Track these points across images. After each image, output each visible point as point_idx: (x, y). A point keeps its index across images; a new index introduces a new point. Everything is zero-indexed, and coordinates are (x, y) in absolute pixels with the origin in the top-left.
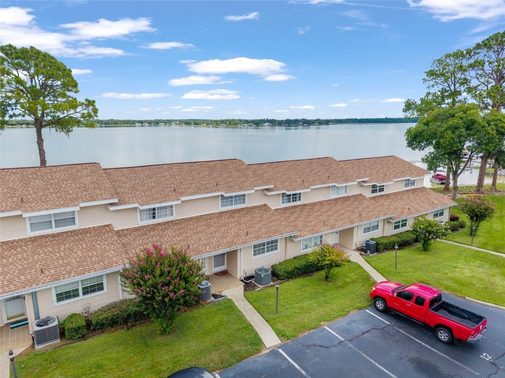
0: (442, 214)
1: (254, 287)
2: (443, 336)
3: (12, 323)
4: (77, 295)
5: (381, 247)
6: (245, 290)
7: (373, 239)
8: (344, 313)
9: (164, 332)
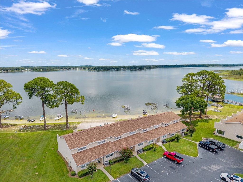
0: (184, 130)
1: (139, 153)
2: (176, 162)
3: (98, 162)
4: (109, 156)
5: (167, 141)
6: (138, 154)
7: (165, 139)
8: (158, 158)
9: (126, 163)
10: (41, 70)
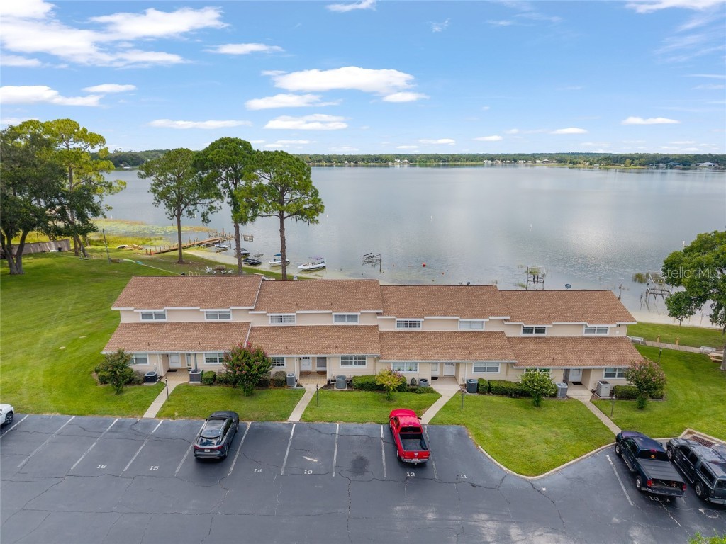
10: (435, 163)
